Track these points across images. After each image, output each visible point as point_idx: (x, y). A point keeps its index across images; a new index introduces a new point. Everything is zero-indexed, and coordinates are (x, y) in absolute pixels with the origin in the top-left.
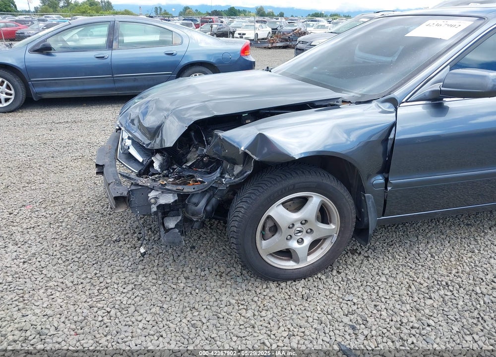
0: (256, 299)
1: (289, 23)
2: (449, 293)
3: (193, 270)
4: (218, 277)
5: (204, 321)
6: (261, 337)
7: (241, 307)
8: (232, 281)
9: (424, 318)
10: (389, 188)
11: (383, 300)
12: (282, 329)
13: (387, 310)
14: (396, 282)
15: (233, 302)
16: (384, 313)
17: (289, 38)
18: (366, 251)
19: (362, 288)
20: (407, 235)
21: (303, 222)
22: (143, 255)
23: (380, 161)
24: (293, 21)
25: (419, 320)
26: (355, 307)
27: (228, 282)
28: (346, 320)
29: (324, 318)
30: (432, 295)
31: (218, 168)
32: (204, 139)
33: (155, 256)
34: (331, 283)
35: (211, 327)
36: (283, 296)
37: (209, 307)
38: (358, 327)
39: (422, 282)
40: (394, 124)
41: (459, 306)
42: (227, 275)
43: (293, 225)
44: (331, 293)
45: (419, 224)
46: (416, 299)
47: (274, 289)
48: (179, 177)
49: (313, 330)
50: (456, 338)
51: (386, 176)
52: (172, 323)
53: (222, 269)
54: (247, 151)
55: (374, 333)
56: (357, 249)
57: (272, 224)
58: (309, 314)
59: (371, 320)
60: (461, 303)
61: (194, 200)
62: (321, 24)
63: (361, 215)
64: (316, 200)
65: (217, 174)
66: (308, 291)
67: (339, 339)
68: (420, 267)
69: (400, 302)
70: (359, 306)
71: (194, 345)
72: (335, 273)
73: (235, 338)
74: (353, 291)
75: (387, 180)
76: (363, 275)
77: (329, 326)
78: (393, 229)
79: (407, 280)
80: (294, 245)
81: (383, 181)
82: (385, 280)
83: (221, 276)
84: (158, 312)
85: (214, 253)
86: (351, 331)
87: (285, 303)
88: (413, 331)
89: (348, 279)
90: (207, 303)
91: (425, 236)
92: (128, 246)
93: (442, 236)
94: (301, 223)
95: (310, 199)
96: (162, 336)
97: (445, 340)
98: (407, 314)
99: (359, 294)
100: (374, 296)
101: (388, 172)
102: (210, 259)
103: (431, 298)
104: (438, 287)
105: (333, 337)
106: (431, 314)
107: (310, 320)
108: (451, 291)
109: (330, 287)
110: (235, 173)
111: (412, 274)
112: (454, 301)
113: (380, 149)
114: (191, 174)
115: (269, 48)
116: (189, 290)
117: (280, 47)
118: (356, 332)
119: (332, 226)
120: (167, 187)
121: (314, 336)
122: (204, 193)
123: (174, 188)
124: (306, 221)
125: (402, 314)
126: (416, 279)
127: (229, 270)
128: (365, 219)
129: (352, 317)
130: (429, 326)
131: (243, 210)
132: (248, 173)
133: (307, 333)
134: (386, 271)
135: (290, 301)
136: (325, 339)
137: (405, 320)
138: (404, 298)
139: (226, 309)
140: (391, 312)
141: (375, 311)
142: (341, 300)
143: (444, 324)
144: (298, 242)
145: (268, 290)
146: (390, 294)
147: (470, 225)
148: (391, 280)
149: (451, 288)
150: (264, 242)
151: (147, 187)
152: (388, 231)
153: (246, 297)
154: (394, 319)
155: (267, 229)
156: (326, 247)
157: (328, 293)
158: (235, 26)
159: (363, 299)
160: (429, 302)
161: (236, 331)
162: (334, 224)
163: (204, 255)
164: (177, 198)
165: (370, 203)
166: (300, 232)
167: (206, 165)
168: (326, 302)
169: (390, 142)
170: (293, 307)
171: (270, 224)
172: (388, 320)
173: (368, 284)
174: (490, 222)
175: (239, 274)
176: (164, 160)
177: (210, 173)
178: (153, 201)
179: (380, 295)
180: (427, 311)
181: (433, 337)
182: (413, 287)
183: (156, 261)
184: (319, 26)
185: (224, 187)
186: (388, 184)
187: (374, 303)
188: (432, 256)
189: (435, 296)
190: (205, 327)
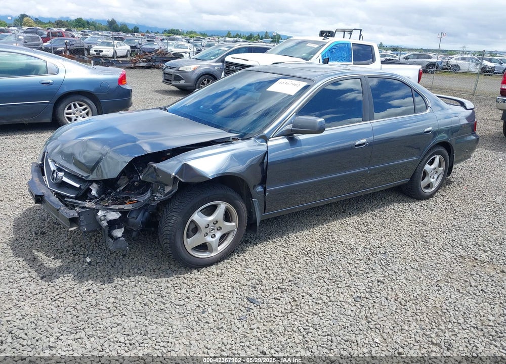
0: (185, 281)
1: (148, 41)
2: (309, 258)
3: (131, 271)
4: (152, 272)
5: (152, 300)
6: (195, 303)
7: (176, 288)
8: (165, 273)
9: (295, 275)
10: (267, 194)
11: (270, 268)
12: (208, 296)
13: (273, 274)
14: (276, 257)
15: (170, 286)
16: (272, 276)
17: (152, 58)
18: (255, 240)
19: (255, 263)
20: (280, 226)
21: (215, 222)
22: (90, 263)
23: (260, 176)
24: (151, 39)
25: (293, 276)
26: (253, 276)
27: (161, 274)
28: (249, 283)
29: (235, 285)
30: (299, 261)
31: (149, 189)
32: (136, 168)
33: (95, 265)
34: (235, 263)
35: (159, 303)
36: (204, 277)
37: (152, 292)
38: (257, 286)
39: (292, 254)
40: (266, 153)
41: (315, 265)
42: (159, 270)
43: (208, 225)
44: (236, 270)
45: (287, 219)
46: (290, 265)
47: (197, 273)
48: (117, 199)
49: (229, 293)
50: (314, 282)
51: (264, 186)
52: (129, 305)
53: (154, 267)
54: (176, 176)
55: (267, 288)
56: (248, 240)
57: (194, 226)
58: (224, 284)
59: (264, 281)
60: (316, 263)
61: (134, 215)
62: (180, 43)
63: (251, 214)
64: (222, 206)
65: (148, 194)
66: (220, 271)
67: (247, 295)
68: (290, 245)
69: (280, 268)
70: (256, 274)
71: (150, 316)
72: (236, 257)
73: (178, 307)
74: (250, 266)
75: (265, 189)
76: (255, 255)
77: (239, 289)
78: (270, 223)
79: (283, 255)
80: (209, 239)
81: (262, 190)
82: (270, 257)
83: (154, 272)
84: (115, 301)
85: (143, 257)
86: (253, 289)
87: (206, 280)
88: (290, 283)
89: (246, 259)
90: (151, 290)
91: (291, 226)
92: (68, 261)
93: (302, 225)
94: (214, 224)
95: (219, 206)
96: (124, 315)
97: (309, 284)
98: (285, 274)
99: (255, 267)
100: (264, 267)
101: (265, 183)
102: (141, 261)
103: (299, 263)
104: (302, 256)
105: (243, 295)
106: (299, 272)
107: (226, 287)
108: (310, 257)
109: (235, 266)
110: (166, 192)
111: (286, 250)
112: (312, 263)
113: (259, 169)
114: (126, 196)
115: (132, 68)
116: (133, 283)
117: (143, 67)
118: (256, 289)
119: (233, 224)
120: (110, 207)
121: (231, 296)
122: (140, 209)
123: (116, 207)
124: (217, 222)
125: (283, 274)
126: (288, 253)
127: (159, 267)
128: (254, 216)
129: (252, 281)
130: (299, 278)
131: (174, 218)
132: (174, 191)
133: (225, 295)
134: (270, 251)
135: (210, 279)
136: (238, 296)
137: (284, 278)
138: (283, 265)
139: (166, 291)
140: (276, 274)
141: (266, 276)
142: (243, 273)
143: (307, 276)
144: (212, 237)
145: (193, 275)
146: (274, 264)
147: (319, 215)
148: (273, 256)
149: (310, 255)
150: (188, 239)
151: (94, 209)
152: (267, 225)
153: (178, 281)
154: (278, 278)
155: (190, 230)
156: (230, 239)
157: (234, 270)
158: (88, 42)
159: (257, 270)
160: (298, 265)
161: (177, 302)
162: (234, 222)
163: (136, 259)
164: (121, 215)
165: (256, 204)
166: (213, 229)
167: (138, 188)
168: (234, 276)
169: (265, 164)
170: (213, 282)
171: (193, 226)
172: (274, 279)
173: (259, 260)
174: (331, 212)
175: (168, 268)
176: (99, 187)
177: (141, 194)
178: (102, 218)
179: (268, 266)
180: (297, 271)
181: (302, 284)
182: (287, 258)
183: (98, 269)
184: (179, 45)
185: (156, 203)
186: (267, 191)
187: (265, 271)
188: (297, 238)
189: (301, 261)
190: (154, 304)
